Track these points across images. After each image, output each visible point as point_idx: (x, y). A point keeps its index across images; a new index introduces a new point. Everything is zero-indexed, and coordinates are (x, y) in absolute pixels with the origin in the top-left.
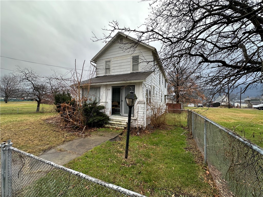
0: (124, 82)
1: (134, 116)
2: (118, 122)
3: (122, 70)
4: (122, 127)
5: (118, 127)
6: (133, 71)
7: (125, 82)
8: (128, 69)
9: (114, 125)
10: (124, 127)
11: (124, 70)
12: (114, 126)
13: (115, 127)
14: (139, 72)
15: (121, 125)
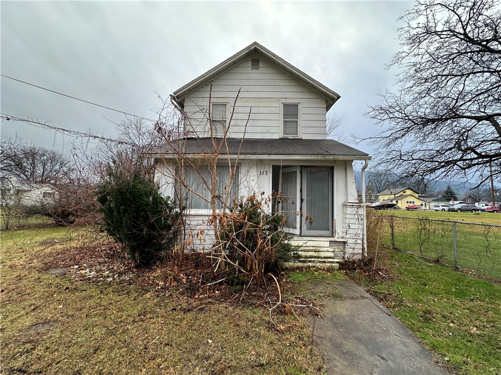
0: (320, 157)
1: (333, 235)
2: (310, 252)
3: (259, 129)
4: (333, 262)
5: (321, 265)
6: (284, 134)
7: (323, 159)
8: (273, 130)
9: (310, 261)
10: (337, 262)
11: (265, 130)
12: (311, 264)
13: (314, 264)
14: (299, 138)
15: (319, 257)
